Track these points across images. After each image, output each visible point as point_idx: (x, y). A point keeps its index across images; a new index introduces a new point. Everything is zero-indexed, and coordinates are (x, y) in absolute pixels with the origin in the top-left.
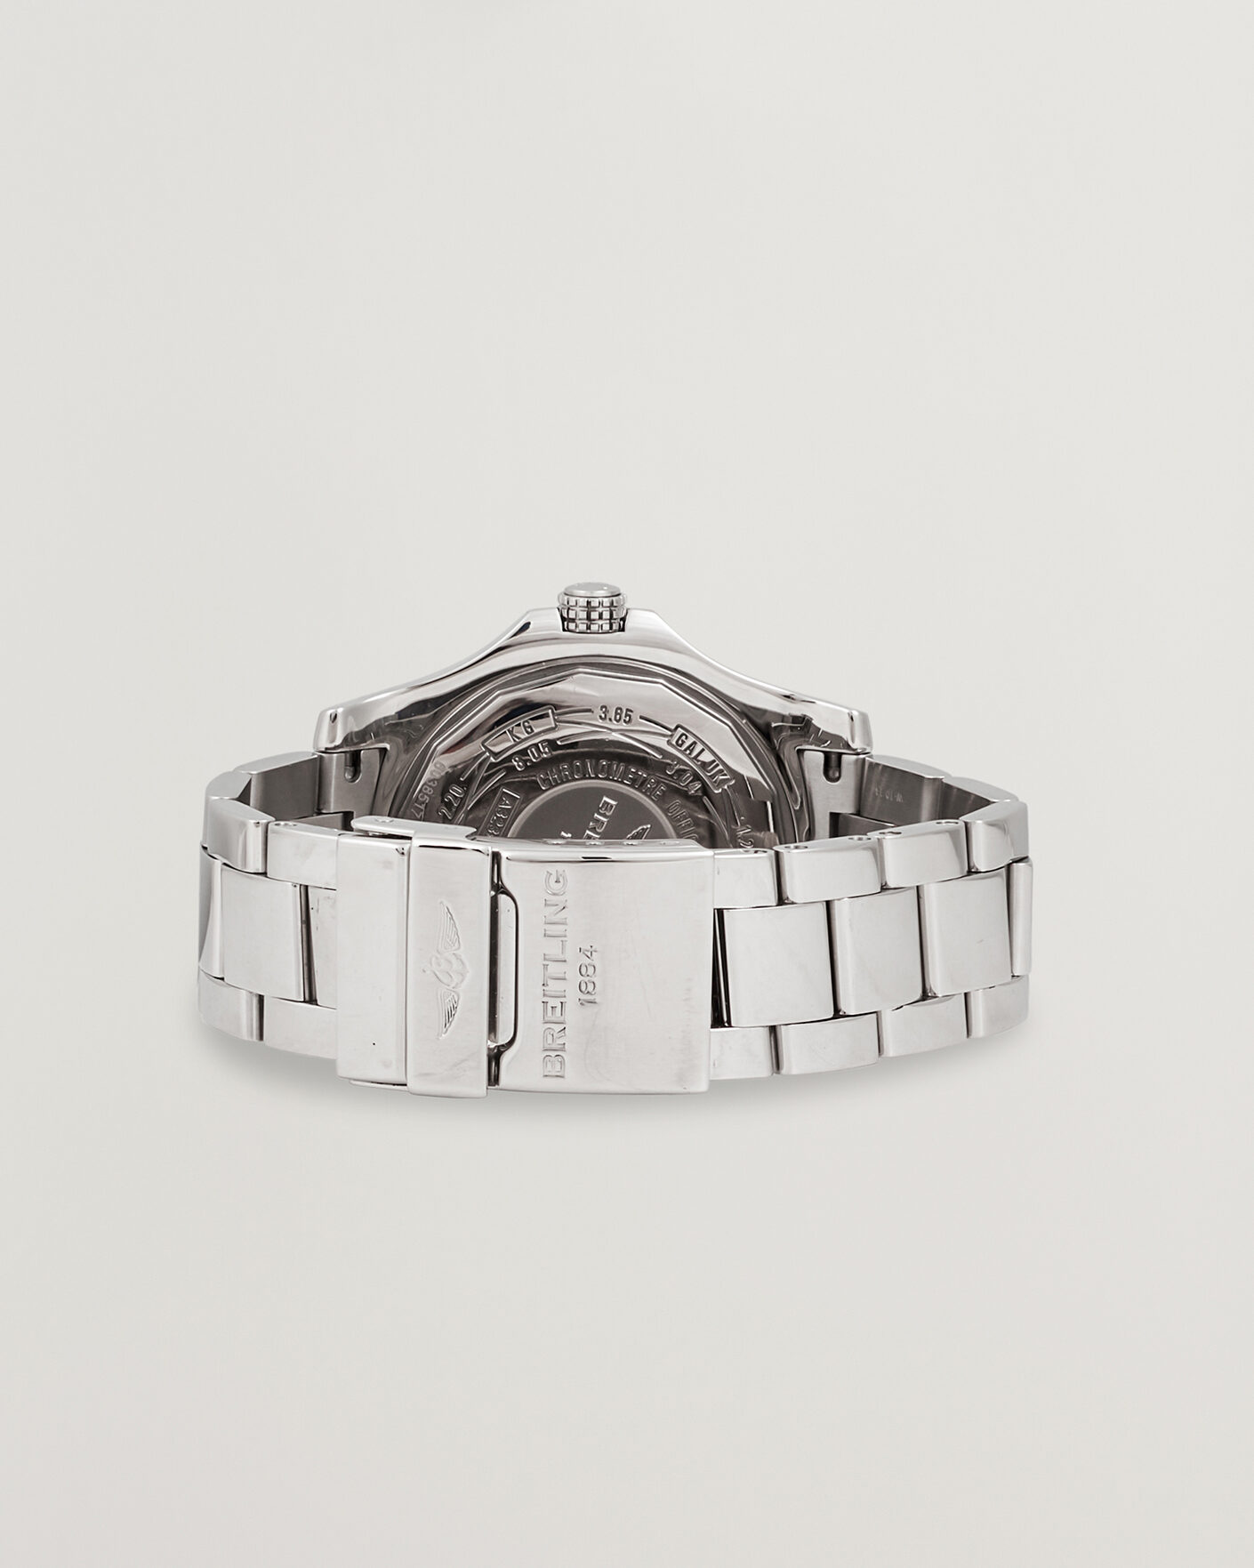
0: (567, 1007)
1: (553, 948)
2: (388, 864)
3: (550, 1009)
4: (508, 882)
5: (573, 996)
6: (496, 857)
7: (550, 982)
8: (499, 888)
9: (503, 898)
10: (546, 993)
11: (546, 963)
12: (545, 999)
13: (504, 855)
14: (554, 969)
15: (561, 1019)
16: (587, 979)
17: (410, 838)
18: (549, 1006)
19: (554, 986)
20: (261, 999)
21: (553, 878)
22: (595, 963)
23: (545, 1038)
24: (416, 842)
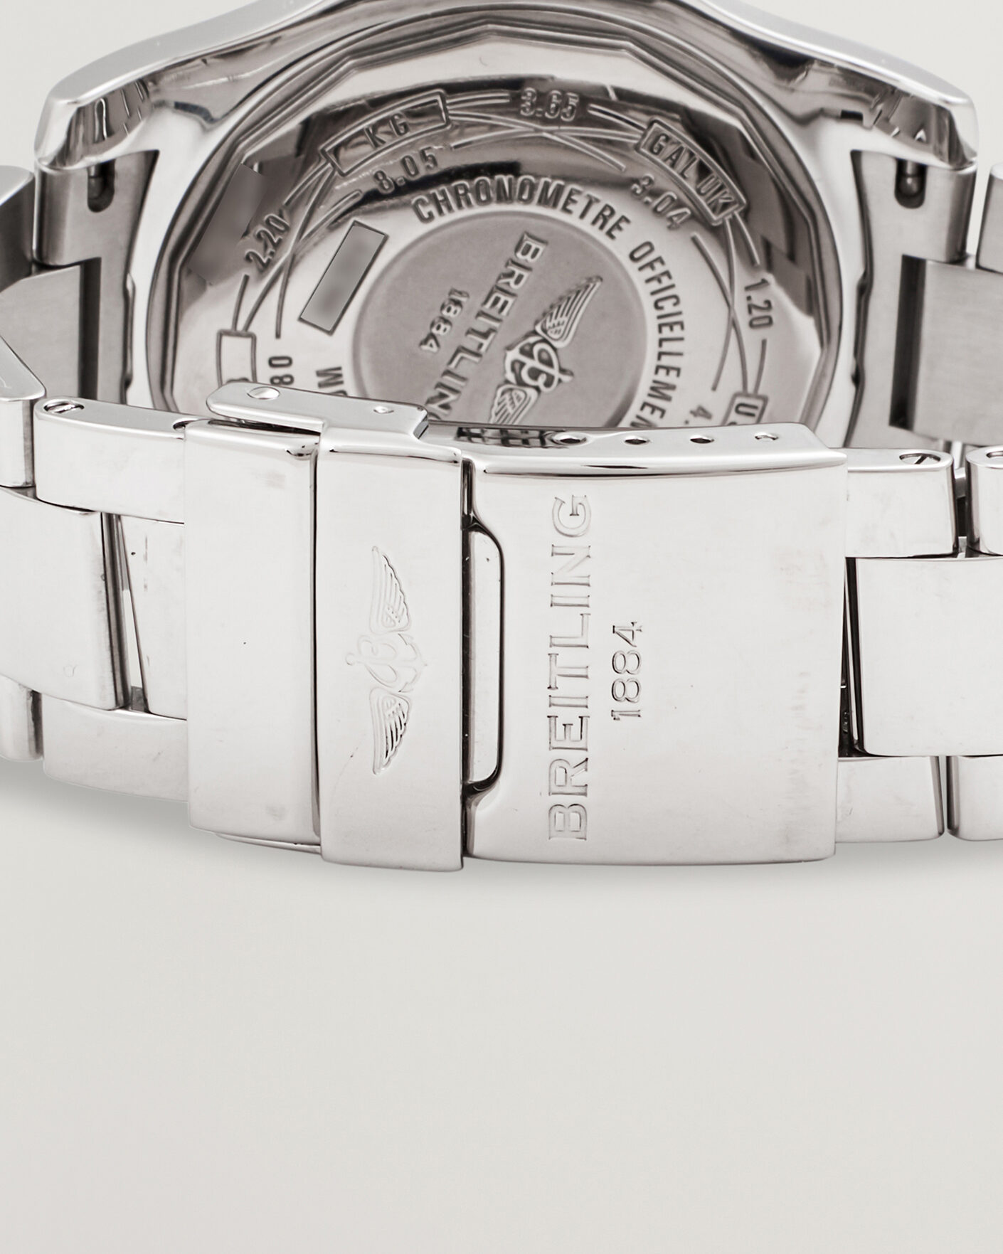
0: (591, 724)
1: (567, 623)
2: (275, 480)
3: (560, 728)
4: (483, 511)
5: (601, 704)
6: (467, 468)
7: (561, 682)
8: (471, 524)
9: (477, 538)
10: (555, 701)
11: (554, 650)
12: (553, 711)
13: (479, 465)
14: (567, 658)
15: (581, 745)
16: (625, 676)
17: (317, 434)
18: (560, 722)
19: (567, 687)
20: (36, 697)
21: (567, 509)
22: (639, 650)
23: (551, 776)
24: (326, 444)
